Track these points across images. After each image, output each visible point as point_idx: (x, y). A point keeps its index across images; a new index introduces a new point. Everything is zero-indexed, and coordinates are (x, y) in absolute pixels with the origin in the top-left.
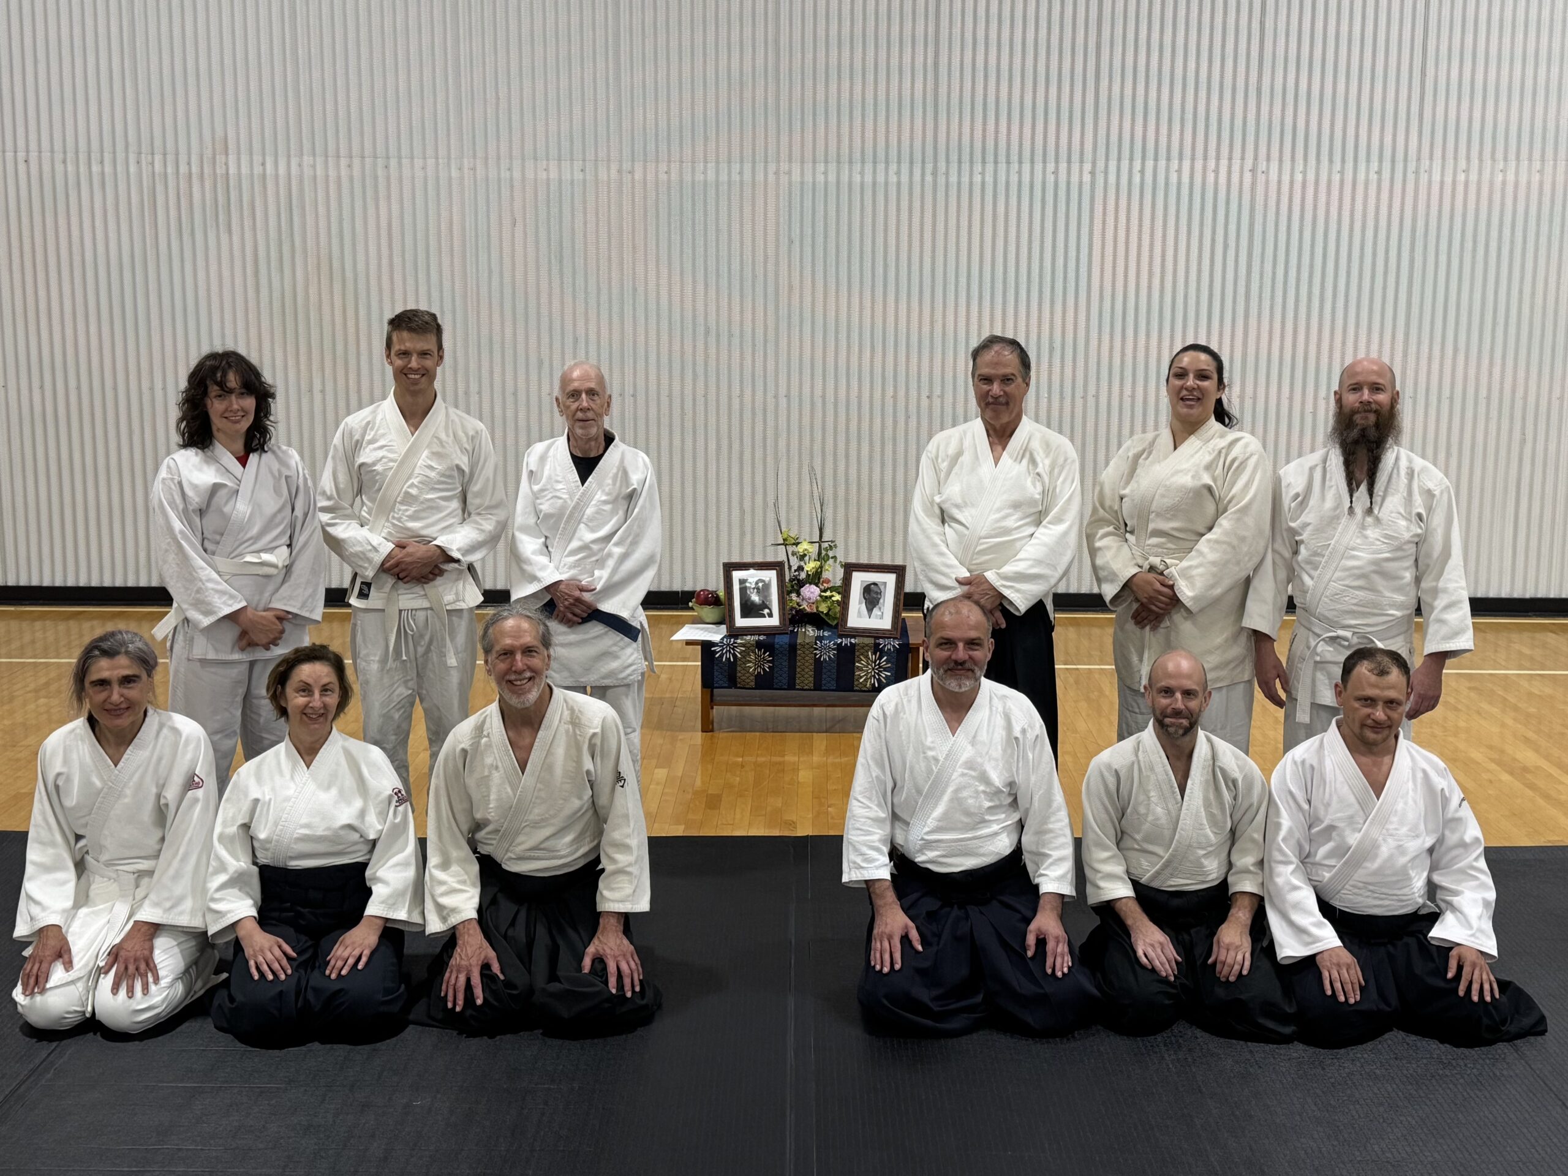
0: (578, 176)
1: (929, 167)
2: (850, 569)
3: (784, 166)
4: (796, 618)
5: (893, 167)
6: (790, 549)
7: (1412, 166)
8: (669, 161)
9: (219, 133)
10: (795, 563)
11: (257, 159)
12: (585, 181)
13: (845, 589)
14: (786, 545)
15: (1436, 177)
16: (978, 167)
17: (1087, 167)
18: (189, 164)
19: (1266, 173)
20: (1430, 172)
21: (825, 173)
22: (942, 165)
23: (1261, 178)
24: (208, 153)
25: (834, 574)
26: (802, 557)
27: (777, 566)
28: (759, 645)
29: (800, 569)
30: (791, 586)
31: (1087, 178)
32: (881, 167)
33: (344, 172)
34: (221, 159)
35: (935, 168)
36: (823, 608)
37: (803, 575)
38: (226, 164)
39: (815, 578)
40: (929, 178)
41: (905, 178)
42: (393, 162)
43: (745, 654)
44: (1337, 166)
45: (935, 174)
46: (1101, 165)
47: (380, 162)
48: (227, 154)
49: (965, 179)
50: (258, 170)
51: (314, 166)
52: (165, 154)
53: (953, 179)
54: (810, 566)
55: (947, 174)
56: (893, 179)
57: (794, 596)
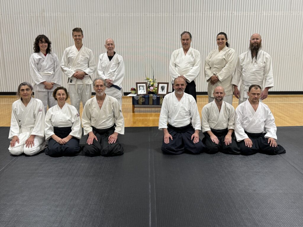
0: (108, 15)
1: (172, 13)
2: (159, 83)
3: (146, 13)
4: (149, 93)
5: (166, 13)
6: (148, 81)
7: (260, 12)
8: (125, 12)
9: (43, 8)
10: (149, 83)
11: (50, 13)
12: (109, 16)
13: (158, 87)
14: (147, 80)
15: (265, 14)
16: (181, 13)
17: (201, 13)
18: (37, 14)
19: (234, 14)
20: (263, 13)
21: (154, 15)
22: (175, 13)
23: (233, 15)
24: (41, 12)
25: (156, 85)
26: (150, 82)
27: (146, 83)
28: (143, 97)
29: (150, 84)
30: (148, 87)
31: (201, 15)
32: (164, 13)
33: (65, 15)
34: (43, 13)
35: (174, 13)
36: (154, 91)
37: (150, 85)
38: (44, 14)
39: (153, 85)
40: (172, 15)
41: (168, 15)
42: (74, 13)
43: (140, 98)
44: (247, 12)
45: (173, 14)
46: (204, 12)
47: (72, 13)
48: (44, 12)
49: (179, 15)
50: (50, 15)
51: (60, 14)
52: (33, 12)
53: (177, 15)
54: (152, 83)
55: (176, 14)
56: (166, 15)
57: (149, 89)
